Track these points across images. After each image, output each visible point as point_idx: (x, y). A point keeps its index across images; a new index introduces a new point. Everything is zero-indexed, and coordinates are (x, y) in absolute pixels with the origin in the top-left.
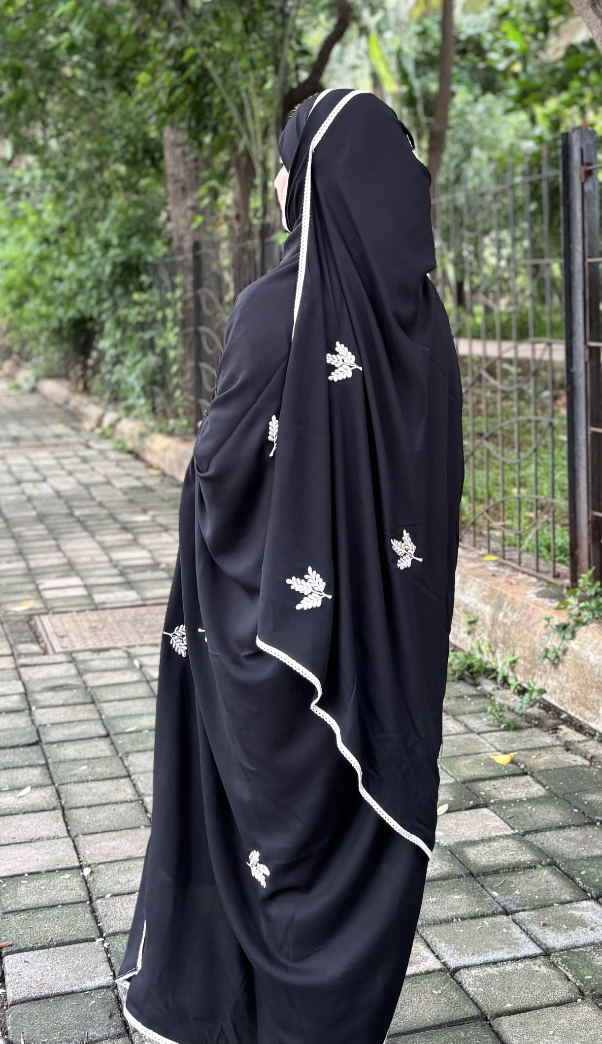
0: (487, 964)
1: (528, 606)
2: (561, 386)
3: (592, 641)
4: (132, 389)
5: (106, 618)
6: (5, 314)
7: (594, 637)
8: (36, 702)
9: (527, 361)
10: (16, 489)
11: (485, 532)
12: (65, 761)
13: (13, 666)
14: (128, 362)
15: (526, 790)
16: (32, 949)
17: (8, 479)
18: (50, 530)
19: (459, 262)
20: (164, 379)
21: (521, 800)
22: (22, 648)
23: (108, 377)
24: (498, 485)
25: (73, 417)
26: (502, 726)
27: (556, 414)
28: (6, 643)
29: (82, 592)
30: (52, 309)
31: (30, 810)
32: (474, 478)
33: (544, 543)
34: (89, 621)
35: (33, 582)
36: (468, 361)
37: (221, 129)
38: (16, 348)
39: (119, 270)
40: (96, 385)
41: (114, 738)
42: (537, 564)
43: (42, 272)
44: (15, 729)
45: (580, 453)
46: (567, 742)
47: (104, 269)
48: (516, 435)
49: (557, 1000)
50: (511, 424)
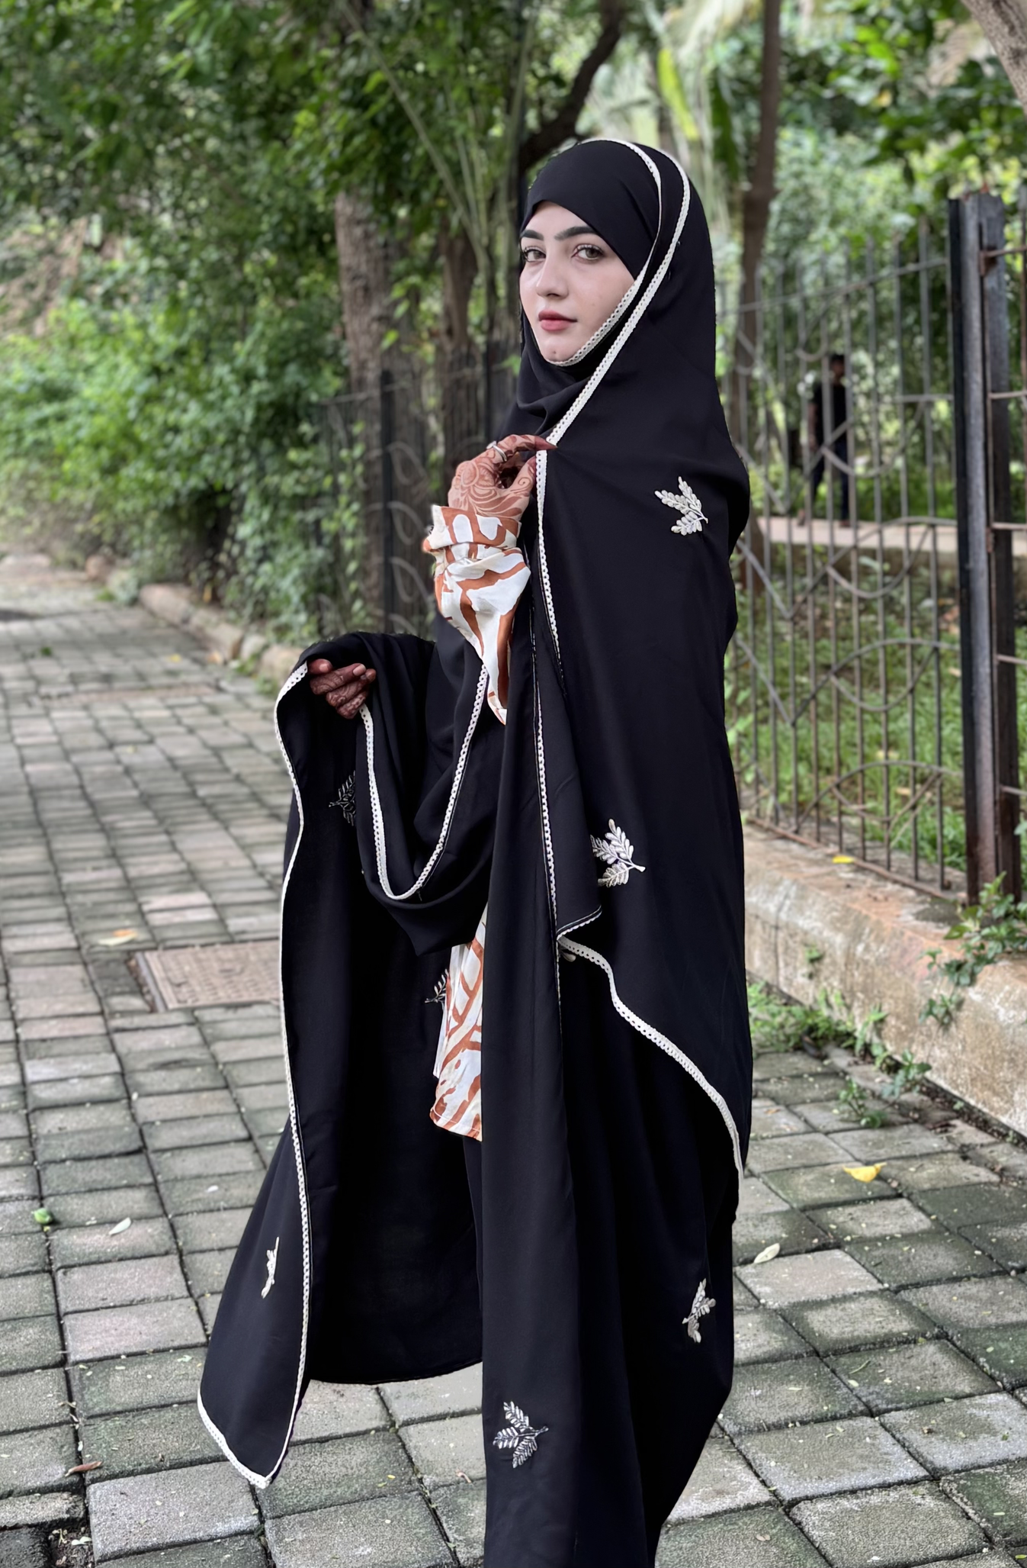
0: (841, 1493)
1: (902, 934)
2: (951, 592)
3: (1001, 989)
4: (288, 600)
5: (247, 955)
6: (90, 485)
7: (1005, 982)
8: (138, 1087)
9: (898, 552)
10: (108, 755)
11: (835, 819)
12: (183, 1179)
13: (102, 1030)
14: (280, 559)
15: (900, 1222)
16: (132, 1474)
17: (95, 740)
18: (161, 820)
19: (790, 400)
20: (336, 582)
21: (892, 1237)
22: (117, 1002)
23: (249, 580)
24: (854, 745)
25: (196, 644)
26: (863, 1122)
27: (944, 635)
28: (91, 995)
29: (209, 915)
30: (163, 475)
31: (129, 1255)
32: (817, 734)
33: (925, 835)
34: (220, 960)
35: (134, 899)
36: (808, 552)
37: (426, 196)
38: (107, 537)
39: (266, 415)
40: (231, 593)
41: (260, 1143)
42: (916, 868)
43: (150, 419)
44: (106, 1129)
45: (981, 695)
46: (963, 1146)
47: (243, 413)
48: (881, 667)
49: (950, 1550)
50: (874, 651)
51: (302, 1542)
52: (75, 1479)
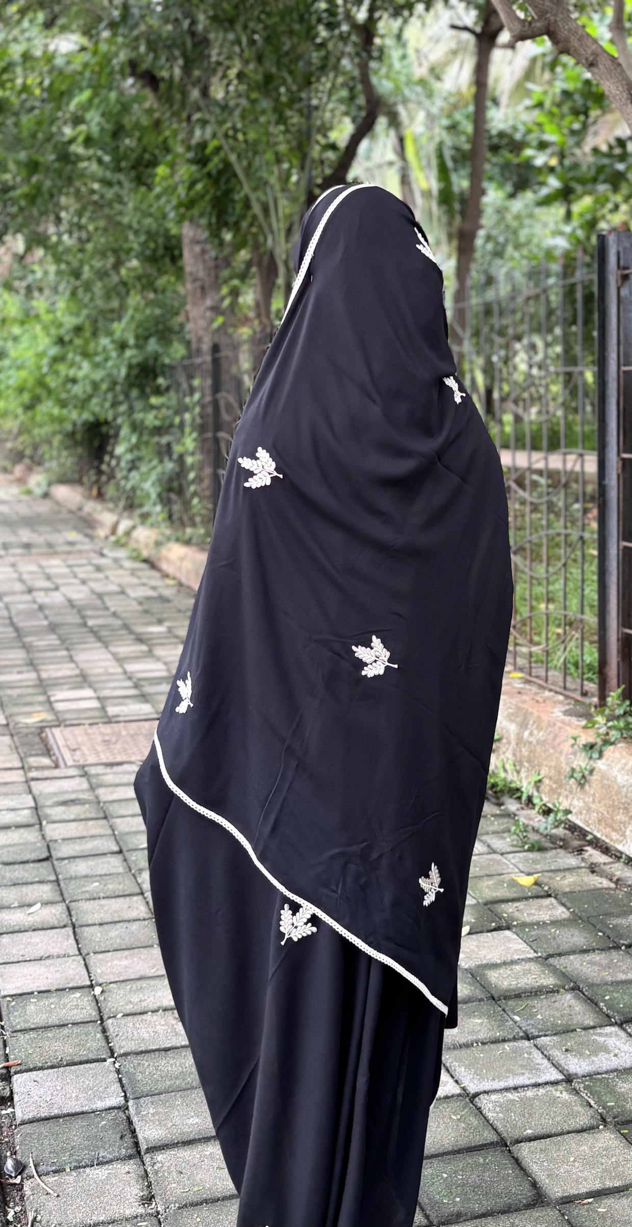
0: (507, 1089)
1: (555, 724)
2: (592, 499)
3: (620, 761)
4: (148, 496)
5: (120, 731)
6: (16, 417)
7: (622, 757)
8: (47, 816)
9: (558, 472)
10: (27, 597)
12: (76, 878)
13: (23, 779)
14: (144, 468)
15: (550, 913)
16: (41, 1068)
17: (18, 587)
18: (63, 640)
19: (489, 369)
20: (181, 486)
21: (544, 923)
22: (33, 761)
23: (123, 483)
24: (525, 600)
25: (87, 524)
26: (526, 847)
27: (587, 528)
28: (16, 756)
29: (95, 704)
30: (65, 411)
31: (40, 927)
33: (571, 660)
34: (101, 734)
35: (45, 693)
37: (244, 224)
38: (28, 452)
39: (135, 372)
40: (110, 491)
41: (127, 854)
42: (565, 681)
43: (56, 373)
44: (25, 844)
45: (611, 568)
46: (592, 864)
47: (119, 370)
48: (544, 550)
49: (578, 1127)
50: (540, 538)
51: (153, 1115)
52: (4, 1071)
